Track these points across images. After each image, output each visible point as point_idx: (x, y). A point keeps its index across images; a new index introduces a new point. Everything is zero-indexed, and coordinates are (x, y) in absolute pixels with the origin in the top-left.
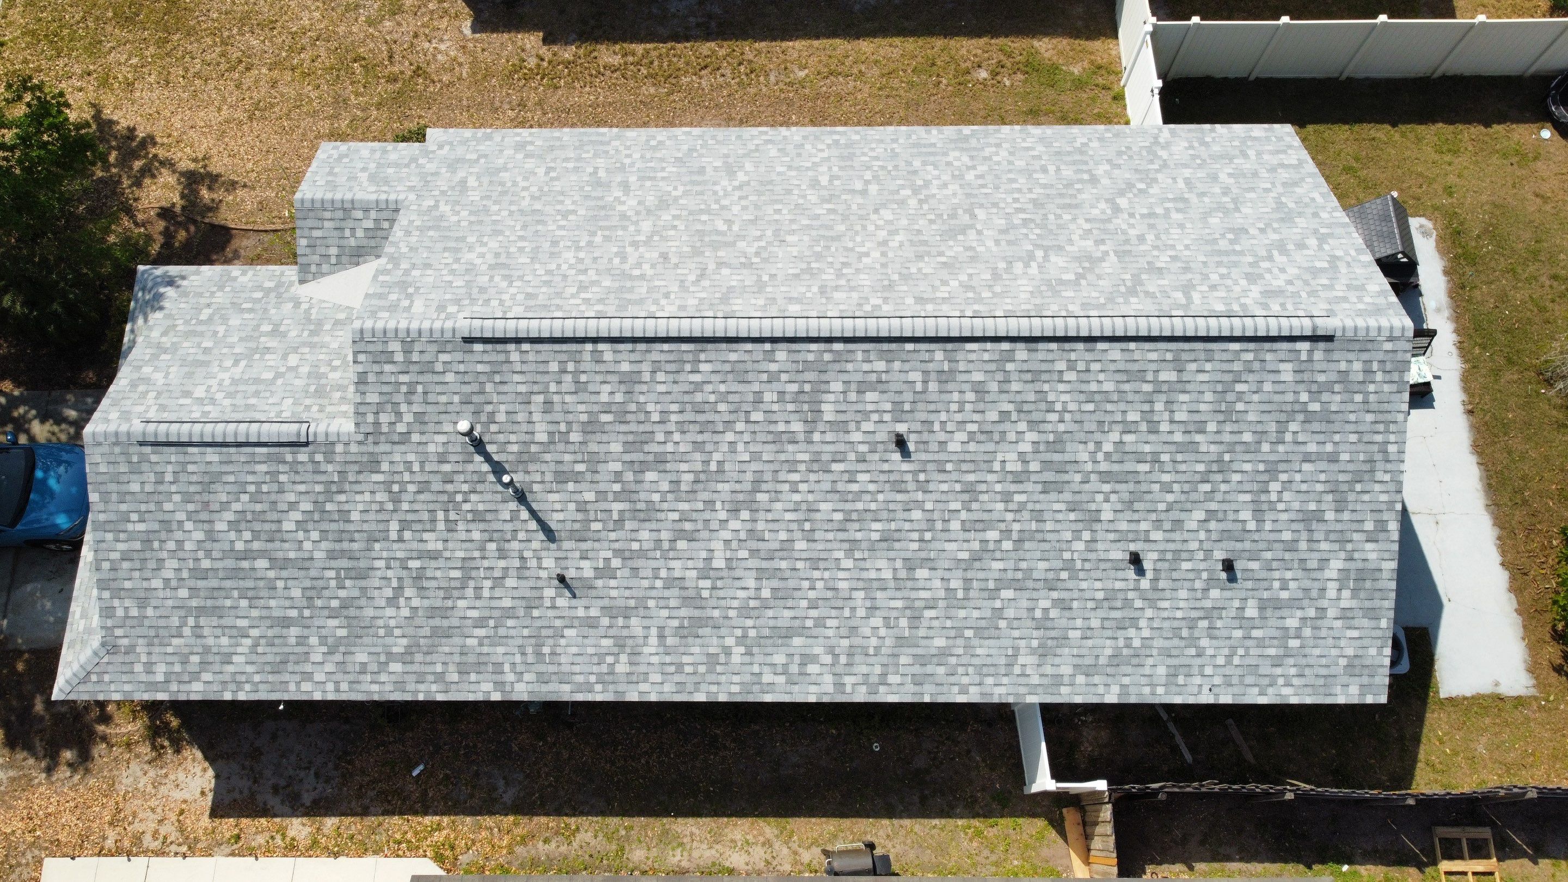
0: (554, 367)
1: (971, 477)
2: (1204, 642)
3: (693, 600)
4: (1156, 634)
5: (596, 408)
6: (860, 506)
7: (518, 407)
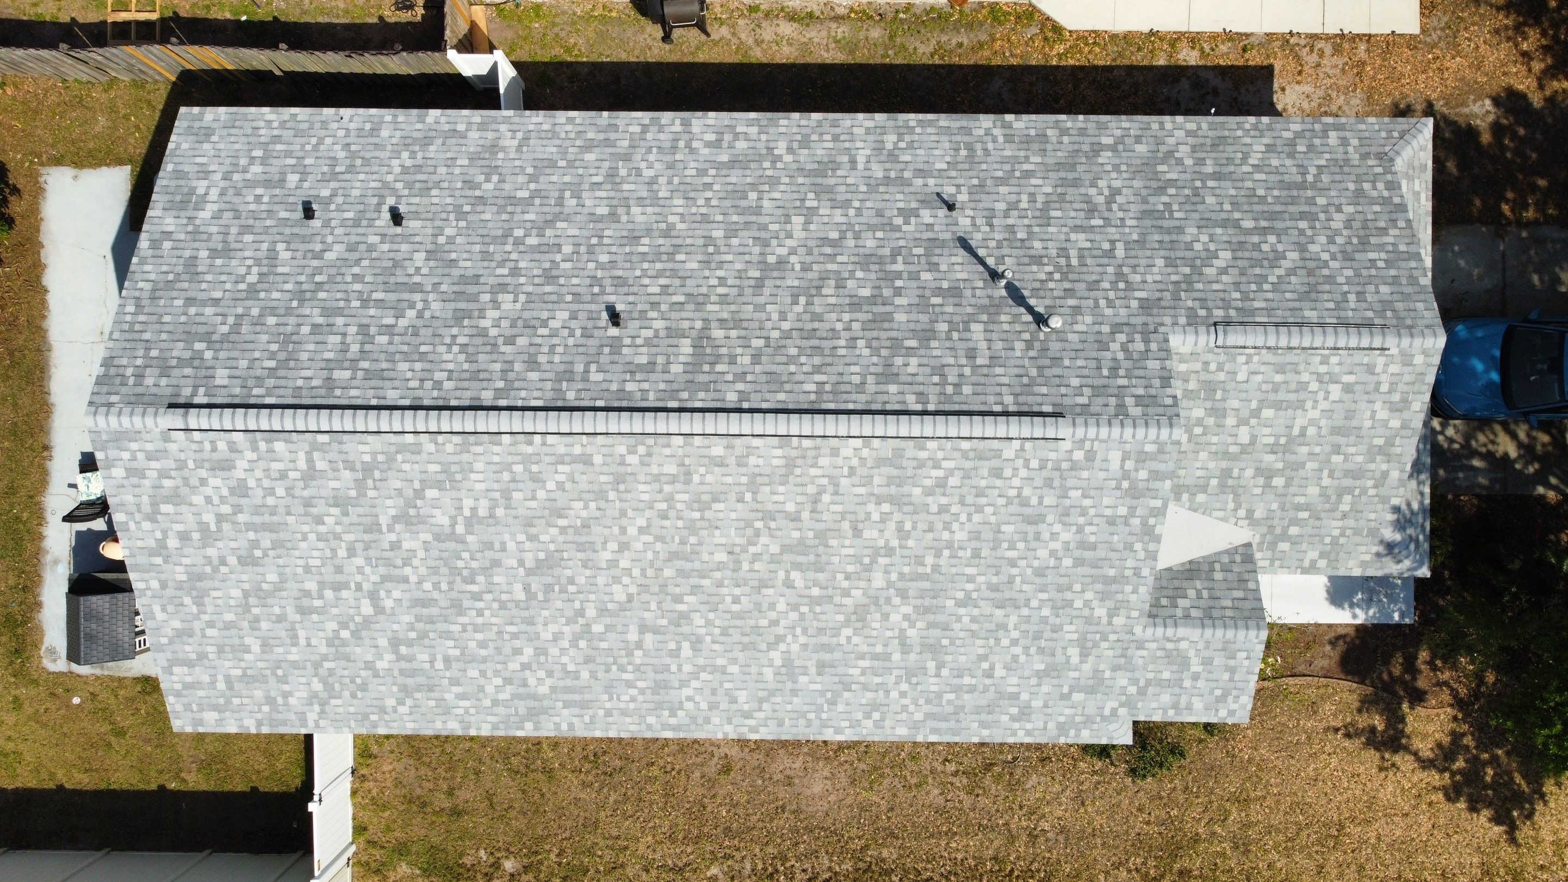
0: (967, 390)
3: (824, 191)
5: (922, 352)
6: (658, 266)
7: (1003, 353)
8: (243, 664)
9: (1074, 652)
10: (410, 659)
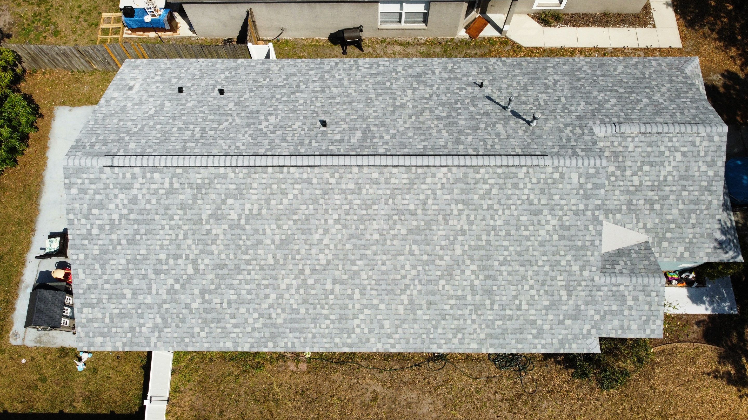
0: (497, 147)
2: (198, 73)
3: (421, 82)
4: (218, 75)
5: (474, 134)
6: (345, 107)
7: (513, 134)
8: (121, 306)
9: (563, 293)
10: (209, 302)
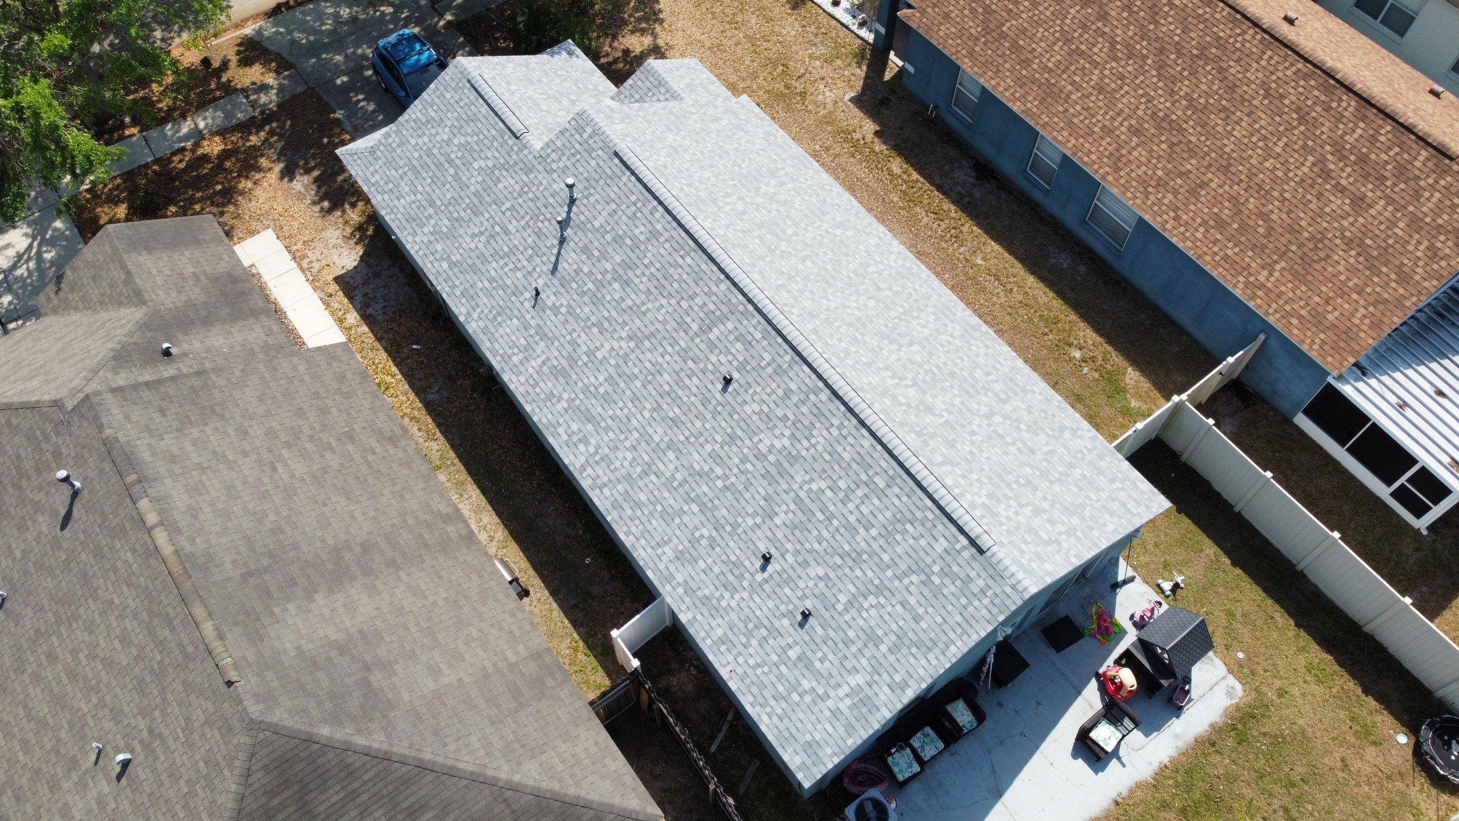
0: (633, 198)
1: (739, 432)
2: (754, 642)
3: (572, 360)
4: (737, 609)
5: (629, 233)
6: (680, 393)
7: (602, 202)
8: (1094, 476)
9: (723, 123)
10: (1005, 393)
